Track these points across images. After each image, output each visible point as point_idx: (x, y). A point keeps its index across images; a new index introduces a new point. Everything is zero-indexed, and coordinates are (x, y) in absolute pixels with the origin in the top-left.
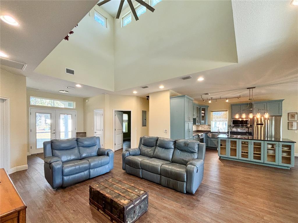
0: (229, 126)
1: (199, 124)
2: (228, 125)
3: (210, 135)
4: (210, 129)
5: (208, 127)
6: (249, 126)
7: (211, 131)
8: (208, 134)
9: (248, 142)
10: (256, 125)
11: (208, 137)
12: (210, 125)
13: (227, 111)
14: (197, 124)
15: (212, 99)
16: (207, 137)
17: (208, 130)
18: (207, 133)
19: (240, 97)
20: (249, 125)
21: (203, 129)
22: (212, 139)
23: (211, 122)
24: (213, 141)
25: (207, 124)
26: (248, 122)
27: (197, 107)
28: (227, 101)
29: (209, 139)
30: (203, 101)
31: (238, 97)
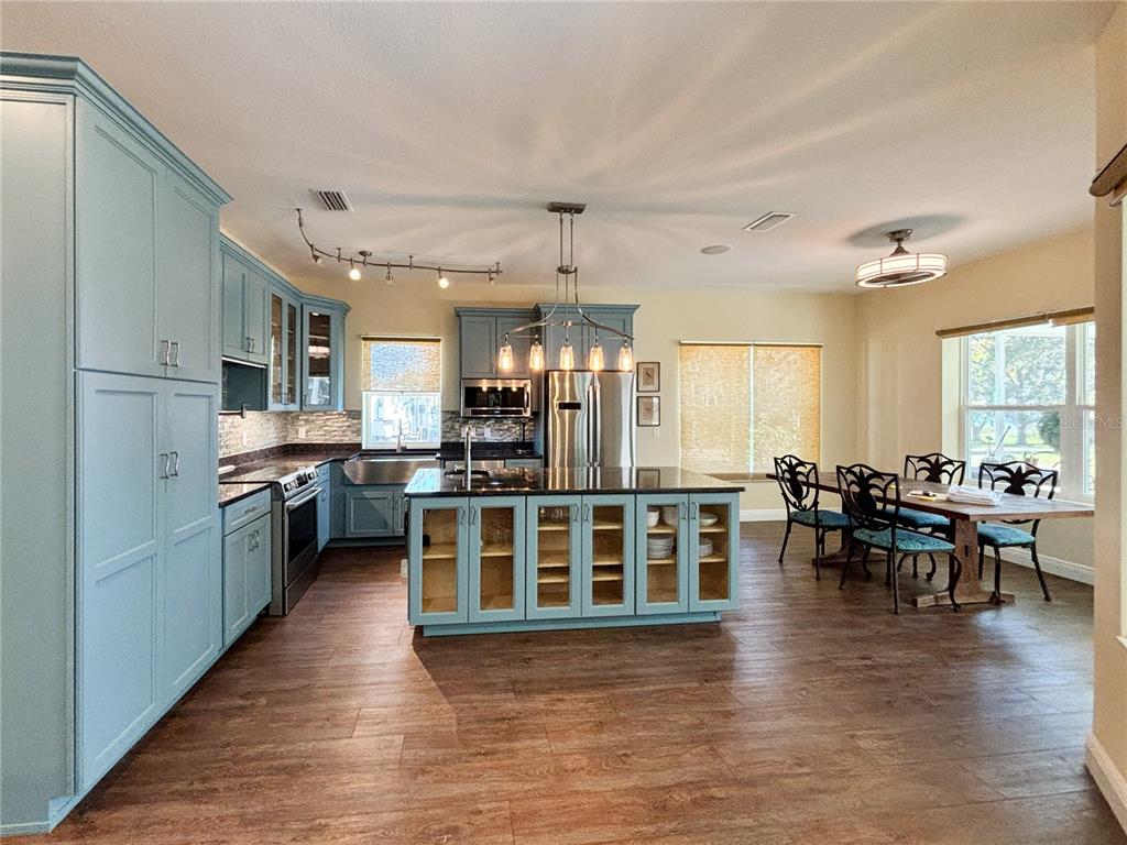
0: (451, 417)
1: (294, 407)
2: (443, 412)
3: (355, 468)
4: (358, 432)
5: (344, 422)
6: (528, 414)
7: (364, 448)
8: (347, 469)
9: (566, 509)
10: (556, 410)
11: (346, 482)
12: (355, 415)
13: (439, 340)
14: (273, 406)
15: (368, 259)
16: (340, 482)
17: (346, 440)
18: (342, 461)
19: (497, 272)
20: (529, 409)
21: (317, 438)
22: (368, 494)
23: (364, 393)
24: (374, 502)
25: (340, 409)
26: (526, 397)
27: (277, 301)
28: (444, 283)
29: (349, 492)
30: (316, 258)
31: (492, 273)
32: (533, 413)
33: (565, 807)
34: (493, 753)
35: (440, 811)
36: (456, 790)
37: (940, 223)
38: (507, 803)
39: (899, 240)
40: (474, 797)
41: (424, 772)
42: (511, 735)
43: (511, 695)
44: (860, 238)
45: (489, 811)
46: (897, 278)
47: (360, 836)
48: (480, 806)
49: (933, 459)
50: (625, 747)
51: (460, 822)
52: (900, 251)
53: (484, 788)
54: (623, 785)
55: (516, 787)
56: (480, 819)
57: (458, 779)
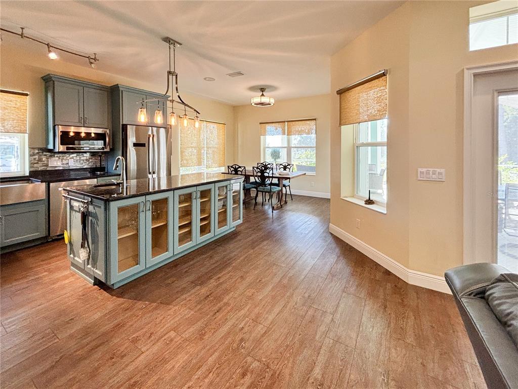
0: (37, 152)
2: (31, 148)
6: (108, 149)
13: (27, 95)
19: (95, 59)
20: (108, 147)
28: (53, 56)
31: (92, 60)
32: (111, 149)
33: (264, 306)
34: (220, 309)
35: (229, 339)
36: (225, 329)
37: (273, 88)
38: (247, 318)
39: (263, 91)
40: (235, 326)
41: (204, 335)
42: (218, 299)
43: (198, 287)
44: (252, 89)
45: (245, 325)
46: (262, 104)
47: (211, 374)
48: (241, 326)
49: (264, 164)
50: (257, 279)
51: (241, 336)
52: (263, 95)
53: (233, 321)
54: (270, 289)
55: (243, 312)
56: (246, 329)
57: (220, 326)
